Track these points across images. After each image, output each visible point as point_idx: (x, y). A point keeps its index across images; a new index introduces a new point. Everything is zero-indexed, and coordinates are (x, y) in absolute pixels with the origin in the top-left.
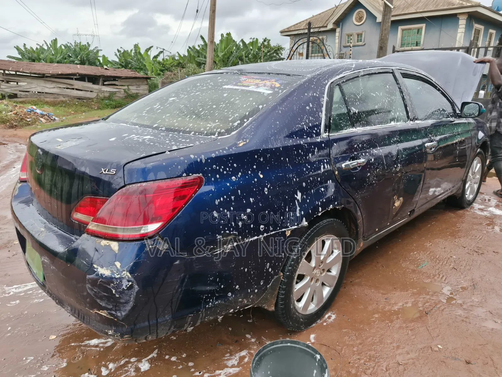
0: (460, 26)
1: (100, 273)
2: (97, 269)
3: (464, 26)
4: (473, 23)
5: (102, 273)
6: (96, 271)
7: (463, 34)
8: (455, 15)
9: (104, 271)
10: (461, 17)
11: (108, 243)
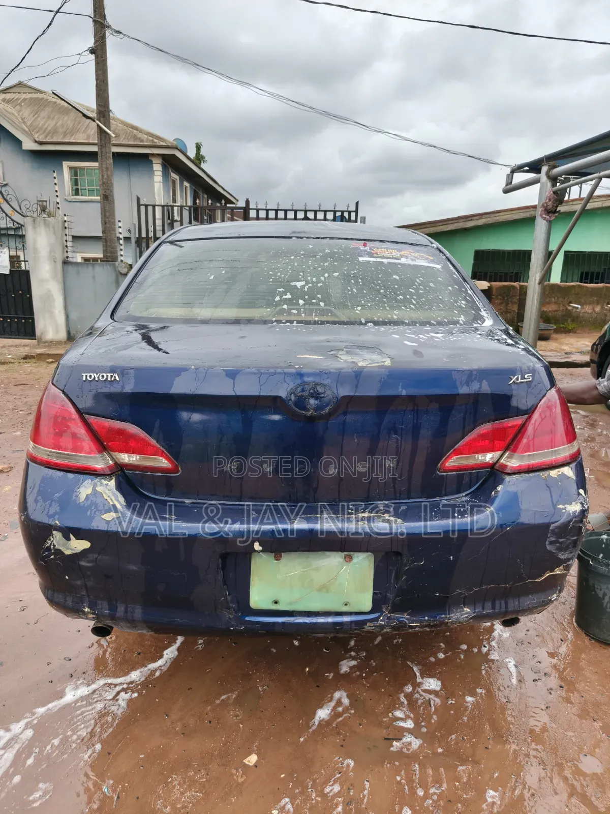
0: (156, 173)
1: (571, 512)
2: (565, 508)
3: (160, 173)
4: (169, 171)
5: (573, 511)
6: (565, 512)
7: (162, 184)
8: (146, 156)
9: (574, 507)
10: (155, 160)
11: (559, 472)
